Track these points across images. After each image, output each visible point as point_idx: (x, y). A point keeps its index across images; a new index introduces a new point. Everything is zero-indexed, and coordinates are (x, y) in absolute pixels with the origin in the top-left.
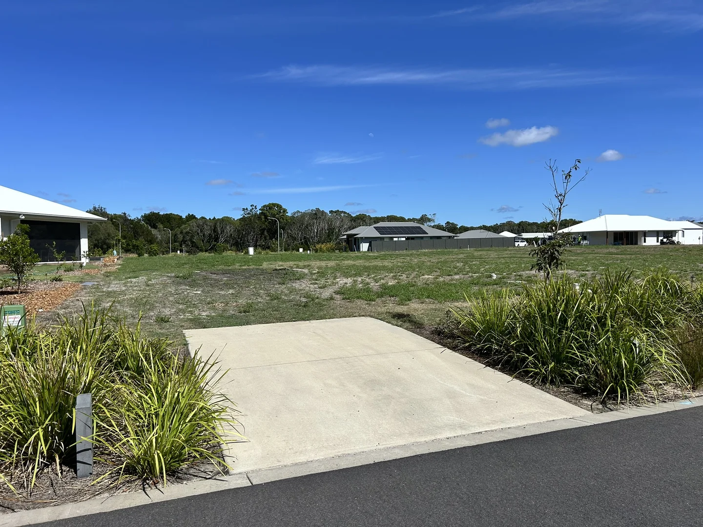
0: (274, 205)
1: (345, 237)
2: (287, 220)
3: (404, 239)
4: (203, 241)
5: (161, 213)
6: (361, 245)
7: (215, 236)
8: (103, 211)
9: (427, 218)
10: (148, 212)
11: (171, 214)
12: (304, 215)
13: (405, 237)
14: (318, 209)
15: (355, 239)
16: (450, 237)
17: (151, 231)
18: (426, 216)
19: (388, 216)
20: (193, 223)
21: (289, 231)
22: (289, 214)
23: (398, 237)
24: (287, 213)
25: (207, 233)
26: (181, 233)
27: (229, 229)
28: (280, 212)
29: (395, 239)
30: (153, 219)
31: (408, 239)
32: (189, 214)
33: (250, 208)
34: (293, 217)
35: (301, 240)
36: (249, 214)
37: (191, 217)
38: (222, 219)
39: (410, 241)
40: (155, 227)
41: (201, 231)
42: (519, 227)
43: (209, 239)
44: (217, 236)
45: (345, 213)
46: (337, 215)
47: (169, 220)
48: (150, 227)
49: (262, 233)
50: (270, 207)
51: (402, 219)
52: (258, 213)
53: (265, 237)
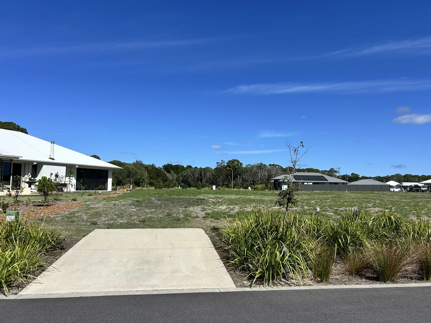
0: (235, 160)
1: (273, 181)
2: (242, 170)
3: (311, 184)
4: (194, 181)
5: (173, 164)
6: (283, 186)
7: (201, 178)
8: (141, 163)
9: (334, 170)
10: (166, 164)
11: (179, 165)
12: (253, 167)
13: (312, 182)
14: (262, 163)
15: (279, 182)
16: (344, 183)
17: (166, 174)
18: (334, 169)
19: (307, 169)
20: (189, 170)
21: (244, 176)
22: (244, 166)
23: (308, 182)
24: (243, 165)
25: (196, 176)
26: (182, 176)
27: (208, 174)
28: (238, 165)
29: (305, 184)
30: (168, 168)
31: (314, 183)
32: (188, 165)
33: (220, 162)
34: (246, 168)
35: (251, 182)
36: (220, 165)
37: (189, 167)
38: (205, 169)
39: (315, 185)
40: (169, 172)
41: (193, 175)
42: (405, 178)
43: (197, 180)
44: (202, 178)
45: (278, 166)
46: (273, 167)
47: (177, 169)
48: (166, 173)
49: (227, 177)
50: (233, 162)
51: (317, 171)
52: (225, 165)
53: (229, 180)
